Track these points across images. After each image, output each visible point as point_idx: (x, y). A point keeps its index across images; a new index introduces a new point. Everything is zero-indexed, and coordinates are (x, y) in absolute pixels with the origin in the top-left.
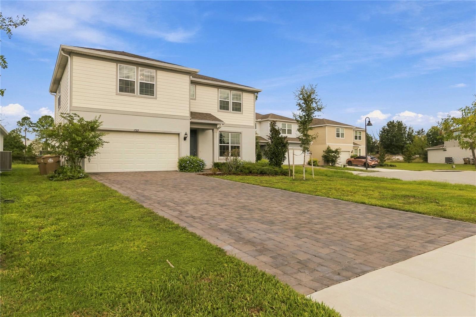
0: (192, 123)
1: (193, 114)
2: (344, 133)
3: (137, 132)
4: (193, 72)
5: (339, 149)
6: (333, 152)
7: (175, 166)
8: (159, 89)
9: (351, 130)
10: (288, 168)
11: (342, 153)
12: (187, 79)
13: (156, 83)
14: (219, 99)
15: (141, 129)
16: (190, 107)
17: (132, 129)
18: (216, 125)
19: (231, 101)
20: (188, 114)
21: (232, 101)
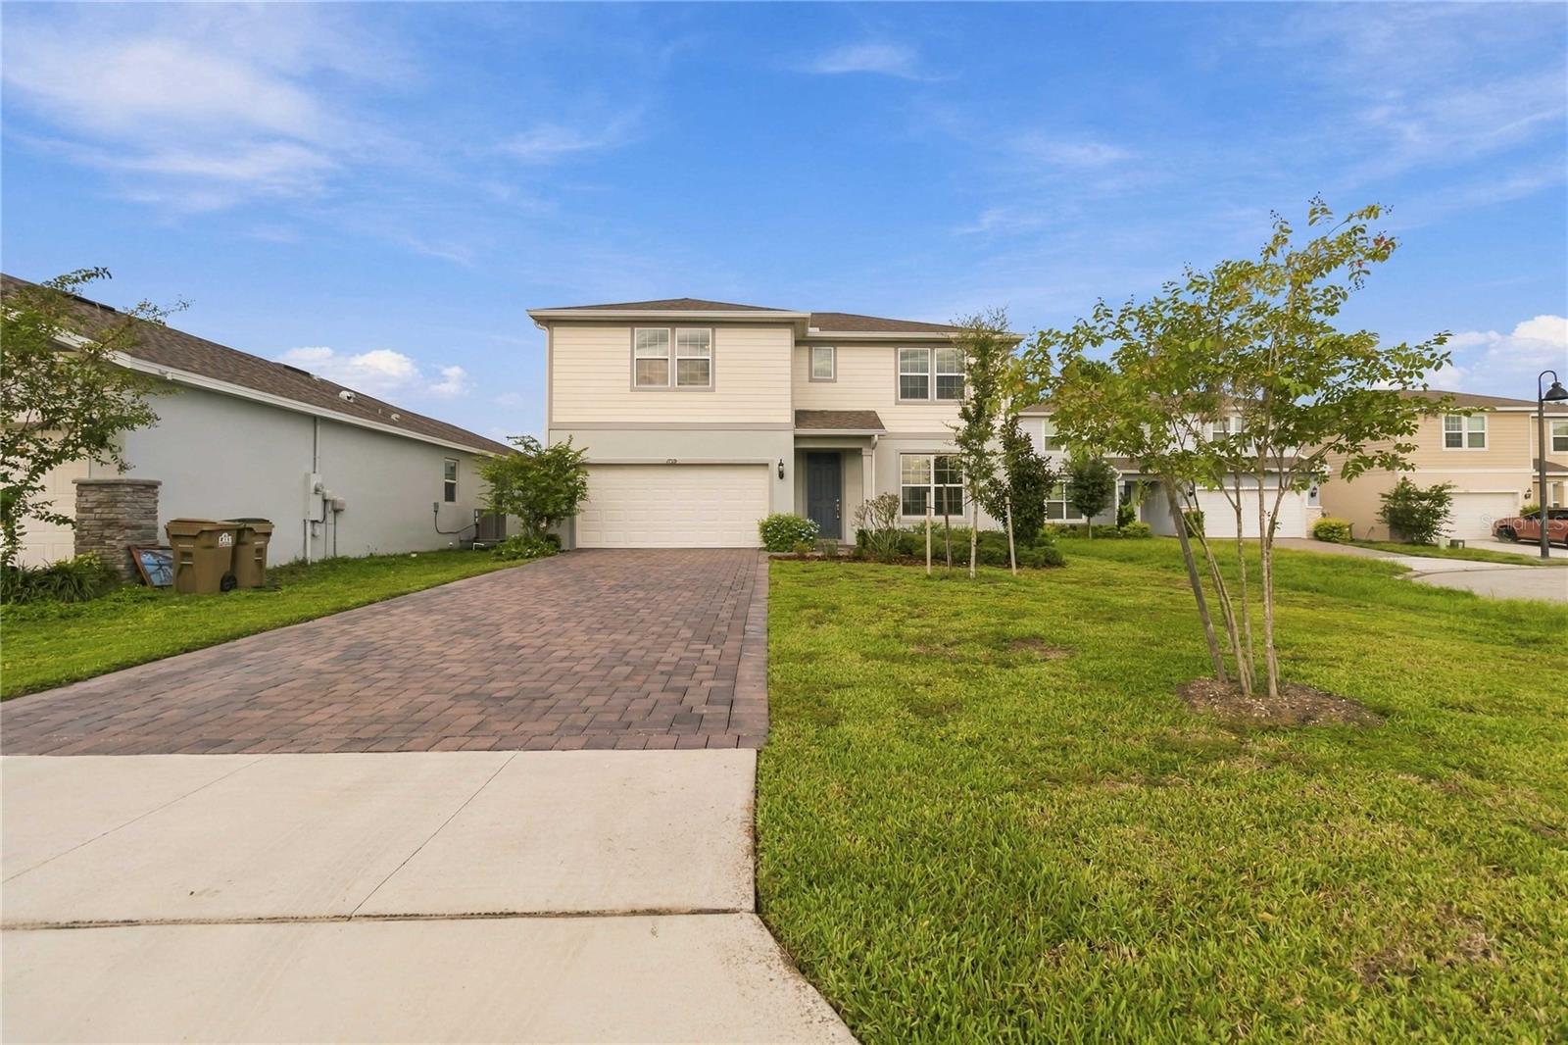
0: (797, 438)
1: (801, 417)
2: (1485, 431)
3: (673, 465)
4: (799, 320)
5: (1449, 487)
6: (1422, 497)
7: (754, 539)
8: (720, 371)
9: (1522, 419)
10: (1234, 551)
11: (1455, 500)
12: (786, 337)
13: (714, 357)
14: (900, 374)
15: (680, 459)
16: (793, 401)
17: (664, 459)
18: (869, 438)
19: (932, 375)
20: (788, 418)
21: (936, 374)
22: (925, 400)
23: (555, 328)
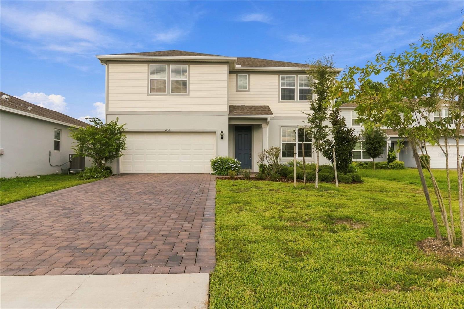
0: (230, 119)
1: (232, 109)
3: (168, 132)
4: (231, 61)
7: (208, 169)
8: (192, 86)
10: (445, 175)
12: (225, 69)
13: (189, 78)
14: (281, 87)
15: (173, 129)
16: (228, 101)
17: (163, 129)
18: (266, 119)
19: (297, 88)
20: (226, 109)
21: (299, 88)
22: (293, 101)
23: (110, 64)
